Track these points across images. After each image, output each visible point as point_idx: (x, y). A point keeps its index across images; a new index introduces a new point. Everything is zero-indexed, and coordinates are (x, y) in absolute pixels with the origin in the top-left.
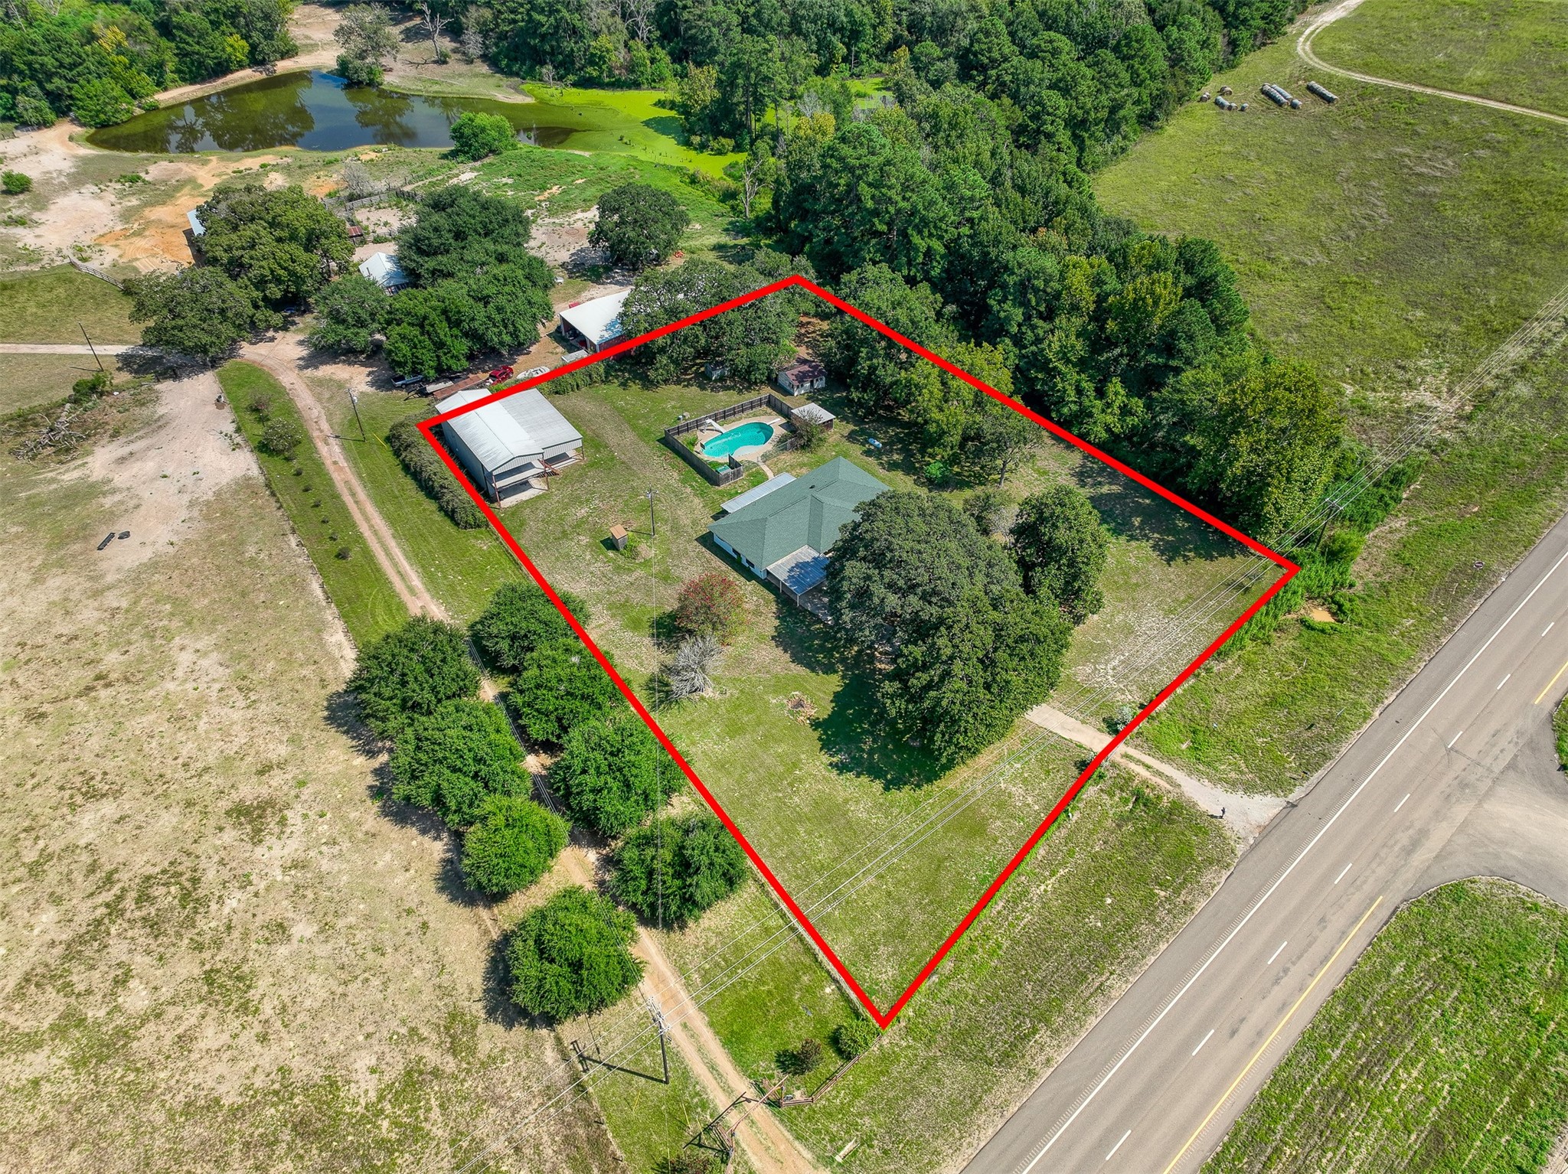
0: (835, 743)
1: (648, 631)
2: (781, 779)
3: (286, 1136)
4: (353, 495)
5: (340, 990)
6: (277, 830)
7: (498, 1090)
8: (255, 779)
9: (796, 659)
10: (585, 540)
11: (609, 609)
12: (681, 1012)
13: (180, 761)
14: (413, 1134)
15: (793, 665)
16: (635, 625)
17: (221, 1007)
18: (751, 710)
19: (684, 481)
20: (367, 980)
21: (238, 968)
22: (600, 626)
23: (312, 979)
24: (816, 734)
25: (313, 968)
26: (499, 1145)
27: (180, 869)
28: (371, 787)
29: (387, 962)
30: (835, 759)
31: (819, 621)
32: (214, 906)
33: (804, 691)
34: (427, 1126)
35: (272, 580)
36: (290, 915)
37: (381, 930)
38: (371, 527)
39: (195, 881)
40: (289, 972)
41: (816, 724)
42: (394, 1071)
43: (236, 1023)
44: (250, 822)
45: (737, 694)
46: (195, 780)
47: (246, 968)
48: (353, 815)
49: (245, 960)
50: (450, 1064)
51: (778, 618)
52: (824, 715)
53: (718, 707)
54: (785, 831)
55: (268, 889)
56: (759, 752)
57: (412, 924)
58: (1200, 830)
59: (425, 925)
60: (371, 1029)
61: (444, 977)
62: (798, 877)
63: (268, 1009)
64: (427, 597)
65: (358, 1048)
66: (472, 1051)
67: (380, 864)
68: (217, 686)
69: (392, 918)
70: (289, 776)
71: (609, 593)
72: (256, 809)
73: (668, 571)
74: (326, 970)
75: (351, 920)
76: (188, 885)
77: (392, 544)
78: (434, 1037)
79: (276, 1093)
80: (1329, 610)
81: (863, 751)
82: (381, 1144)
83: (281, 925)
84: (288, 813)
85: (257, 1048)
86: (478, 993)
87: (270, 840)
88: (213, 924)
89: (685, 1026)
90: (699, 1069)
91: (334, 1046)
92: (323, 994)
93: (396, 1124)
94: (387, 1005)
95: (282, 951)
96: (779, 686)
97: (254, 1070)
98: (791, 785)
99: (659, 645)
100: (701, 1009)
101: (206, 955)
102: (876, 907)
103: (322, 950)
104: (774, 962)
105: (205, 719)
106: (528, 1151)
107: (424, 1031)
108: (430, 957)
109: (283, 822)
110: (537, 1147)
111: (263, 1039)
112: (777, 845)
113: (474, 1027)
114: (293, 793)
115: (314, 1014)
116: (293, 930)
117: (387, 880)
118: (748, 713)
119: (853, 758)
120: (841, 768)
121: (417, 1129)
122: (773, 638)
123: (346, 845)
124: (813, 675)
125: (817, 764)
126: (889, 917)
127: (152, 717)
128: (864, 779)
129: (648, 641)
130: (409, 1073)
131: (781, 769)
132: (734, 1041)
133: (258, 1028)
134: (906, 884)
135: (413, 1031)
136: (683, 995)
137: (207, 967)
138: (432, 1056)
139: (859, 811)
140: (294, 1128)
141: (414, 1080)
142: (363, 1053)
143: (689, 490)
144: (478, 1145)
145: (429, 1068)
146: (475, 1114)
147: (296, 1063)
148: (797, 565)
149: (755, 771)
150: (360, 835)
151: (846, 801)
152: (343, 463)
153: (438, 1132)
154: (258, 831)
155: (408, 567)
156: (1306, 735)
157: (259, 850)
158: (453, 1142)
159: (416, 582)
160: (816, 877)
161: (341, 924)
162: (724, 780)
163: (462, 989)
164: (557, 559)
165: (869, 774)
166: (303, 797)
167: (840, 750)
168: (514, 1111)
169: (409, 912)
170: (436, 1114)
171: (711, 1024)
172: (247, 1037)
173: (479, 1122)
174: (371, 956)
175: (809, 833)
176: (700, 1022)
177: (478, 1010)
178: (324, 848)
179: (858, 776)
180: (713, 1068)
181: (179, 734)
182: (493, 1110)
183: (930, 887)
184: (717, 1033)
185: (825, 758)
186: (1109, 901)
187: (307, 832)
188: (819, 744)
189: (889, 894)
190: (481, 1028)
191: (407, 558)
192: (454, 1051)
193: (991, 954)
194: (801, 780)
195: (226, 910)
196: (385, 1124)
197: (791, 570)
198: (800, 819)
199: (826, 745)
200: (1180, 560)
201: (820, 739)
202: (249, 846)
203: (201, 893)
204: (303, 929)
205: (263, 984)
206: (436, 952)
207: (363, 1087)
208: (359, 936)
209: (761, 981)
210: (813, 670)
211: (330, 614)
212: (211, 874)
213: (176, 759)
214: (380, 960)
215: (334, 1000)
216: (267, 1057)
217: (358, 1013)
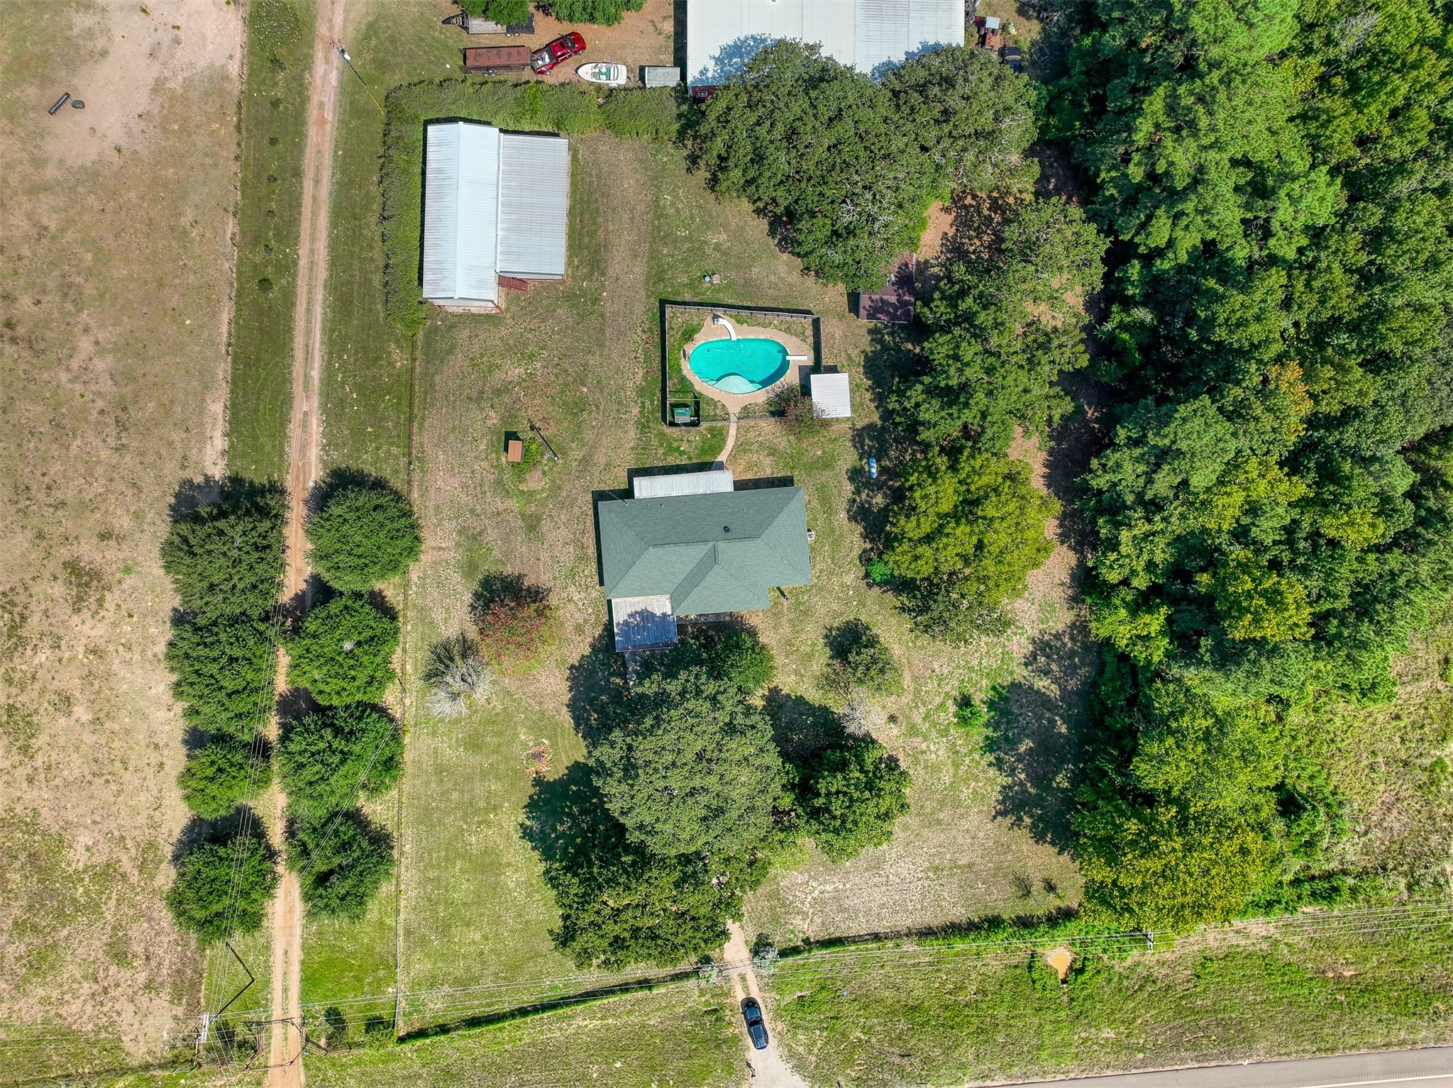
0: (540, 809)
1: (475, 586)
2: (476, 813)
3: (23, 857)
4: (317, 182)
5: (89, 777)
6: (94, 607)
7: (155, 914)
8: (95, 540)
9: (573, 706)
10: (494, 419)
11: (460, 533)
12: (289, 944)
13: (46, 479)
14: (93, 907)
15: (565, 709)
16: (470, 568)
17: (11, 739)
18: (500, 734)
19: (641, 392)
20: (107, 781)
21: (30, 715)
22: (440, 548)
23: (75, 756)
24: (531, 791)
25: (78, 748)
26: (139, 949)
27: (16, 599)
28: (175, 610)
29: (127, 776)
30: (528, 823)
31: (623, 676)
32: (29, 652)
33: (554, 744)
34: (104, 908)
35: (192, 278)
36: (77, 694)
37: (132, 748)
38: (312, 252)
39: (23, 618)
40: (62, 742)
41: (538, 782)
42: (100, 859)
43: (17, 758)
44: (79, 585)
45: (499, 708)
46: (51, 510)
47: (35, 719)
48: (152, 630)
49: (36, 712)
50: (134, 877)
51: (593, 646)
52: (550, 778)
53: (476, 711)
54: (447, 859)
55: (70, 660)
56: (477, 778)
57: (154, 758)
58: (729, 1069)
59: (161, 765)
60: (98, 819)
61: (157, 813)
62: (429, 900)
63: (39, 761)
64: (316, 401)
65: (86, 827)
66: (152, 877)
67: (154, 691)
68: (100, 404)
69: (143, 743)
70: (121, 556)
71: (472, 511)
72: (87, 574)
73: (539, 519)
74: (85, 756)
75: (116, 727)
76: (18, 619)
77: (319, 295)
78: (133, 851)
79: (27, 824)
80: (1074, 961)
81: (555, 830)
82: (74, 900)
83: (68, 698)
84: (108, 596)
85: (25, 785)
86: (174, 839)
87: (86, 614)
88: (24, 667)
89: (286, 953)
90: (277, 985)
91: (71, 816)
92: (77, 773)
93: (87, 893)
94: (114, 809)
95: (63, 721)
96: (540, 725)
97: (19, 799)
98: (480, 823)
99: (473, 608)
100: (303, 949)
101: (14, 691)
102: (465, 957)
103: (89, 738)
104: (370, 950)
105: (78, 442)
106: (153, 963)
107: (129, 843)
108: (155, 792)
109: (100, 602)
110: (160, 964)
111: (30, 780)
112: (433, 866)
113: (161, 862)
114: (119, 575)
115: (67, 785)
116: (75, 709)
117: (152, 709)
118: (495, 734)
119: (542, 832)
120: (527, 833)
121: (97, 905)
122: (573, 667)
123: (137, 657)
124: (573, 732)
125: (512, 817)
126: (468, 969)
127: (39, 409)
128: (536, 855)
129: (468, 598)
130: (108, 865)
131: (482, 804)
132: (310, 981)
133: (30, 771)
134: (499, 955)
135: (122, 838)
136: (298, 931)
137: (11, 701)
138: (127, 865)
139: (511, 879)
140: (30, 855)
141: (107, 874)
142: (87, 832)
143: (636, 410)
144: (127, 940)
145: (121, 871)
146: (135, 919)
147: (44, 812)
148: (641, 613)
149: (462, 792)
150: (150, 654)
151: (509, 865)
152: (329, 115)
153: (108, 915)
154: (80, 599)
155: (317, 345)
156: (897, 1060)
157: (76, 619)
158: (114, 928)
159: (316, 374)
160: (441, 908)
161: (108, 725)
162: (433, 785)
163: (165, 830)
164: (454, 428)
165: (543, 853)
166: (124, 586)
167: (538, 818)
168: (157, 934)
169: (157, 746)
170: (112, 903)
171: (303, 963)
172: (21, 772)
173: (135, 926)
174: (118, 764)
175: (462, 871)
176: (297, 955)
177: (168, 851)
178: (121, 648)
179: (534, 848)
180: (285, 990)
181: (55, 446)
182: (145, 925)
183: (514, 968)
184: (302, 970)
185: (522, 817)
186: (618, 1065)
187: (114, 625)
188: (526, 801)
189: (482, 953)
190: (164, 865)
191: (323, 329)
192: (142, 868)
193: (512, 1040)
194: (489, 824)
195: (36, 661)
196: (81, 890)
197: (631, 615)
198: (465, 855)
199: (532, 806)
200: (1009, 820)
201: (531, 797)
202: (69, 611)
203: (24, 632)
204: (81, 712)
205: (41, 740)
206: (160, 791)
207: (77, 858)
208: (116, 744)
209: (353, 954)
210: (577, 725)
211: (223, 369)
212: (34, 620)
213: (44, 475)
214: (122, 771)
215: (83, 782)
216: (30, 795)
217: (95, 802)
